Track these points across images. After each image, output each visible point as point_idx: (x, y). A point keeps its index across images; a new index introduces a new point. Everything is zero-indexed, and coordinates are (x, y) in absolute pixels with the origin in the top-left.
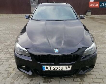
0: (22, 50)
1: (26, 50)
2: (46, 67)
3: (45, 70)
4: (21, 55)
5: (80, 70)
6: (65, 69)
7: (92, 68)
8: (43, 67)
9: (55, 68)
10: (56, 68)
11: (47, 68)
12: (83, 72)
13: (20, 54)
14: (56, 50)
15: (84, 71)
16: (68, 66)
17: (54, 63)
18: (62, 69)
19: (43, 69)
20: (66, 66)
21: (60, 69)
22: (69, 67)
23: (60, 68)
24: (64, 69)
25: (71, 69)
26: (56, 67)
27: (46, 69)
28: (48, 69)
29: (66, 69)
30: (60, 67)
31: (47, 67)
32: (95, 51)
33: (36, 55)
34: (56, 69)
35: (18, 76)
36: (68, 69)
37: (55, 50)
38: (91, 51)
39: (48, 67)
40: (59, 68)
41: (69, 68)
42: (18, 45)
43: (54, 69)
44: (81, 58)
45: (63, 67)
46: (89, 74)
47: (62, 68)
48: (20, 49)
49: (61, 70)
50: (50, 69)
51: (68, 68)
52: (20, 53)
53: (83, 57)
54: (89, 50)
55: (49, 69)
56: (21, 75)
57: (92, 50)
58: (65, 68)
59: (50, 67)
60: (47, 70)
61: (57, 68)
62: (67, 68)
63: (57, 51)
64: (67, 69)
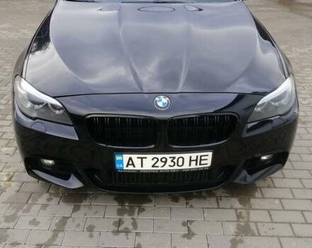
0: (39, 104)
1: (54, 102)
2: (126, 157)
3: (125, 168)
4: (37, 120)
5: (240, 172)
6: (190, 165)
7: (278, 165)
8: (118, 158)
9: (156, 160)
10: (159, 161)
11: (131, 163)
12: (248, 176)
13: (35, 119)
14: (160, 101)
15: (251, 173)
16: (199, 154)
17: (153, 146)
18: (180, 163)
19: (118, 166)
20: (194, 156)
21: (172, 164)
22: (203, 158)
23: (175, 160)
24: (186, 166)
25: (209, 165)
26: (160, 156)
27: (128, 164)
28: (133, 164)
29: (193, 163)
30: (174, 158)
31: (130, 159)
32: (291, 105)
33: (93, 118)
34: (160, 164)
35: (29, 198)
36: (200, 164)
37: (157, 99)
38: (276, 107)
39: (134, 157)
40: (172, 161)
41: (202, 162)
42: (25, 88)
43: (153, 166)
44: (245, 129)
45: (183, 159)
46: (268, 187)
47: (181, 160)
48: (35, 102)
49: (176, 167)
50: (142, 166)
51: (201, 160)
52: (35, 115)
53: (249, 126)
54: (273, 103)
55: (138, 167)
56: (40, 194)
57: (282, 101)
58: (191, 161)
59: (142, 158)
60: (131, 168)
61: (164, 160)
62: (196, 160)
63: (164, 104)
64: (198, 166)
